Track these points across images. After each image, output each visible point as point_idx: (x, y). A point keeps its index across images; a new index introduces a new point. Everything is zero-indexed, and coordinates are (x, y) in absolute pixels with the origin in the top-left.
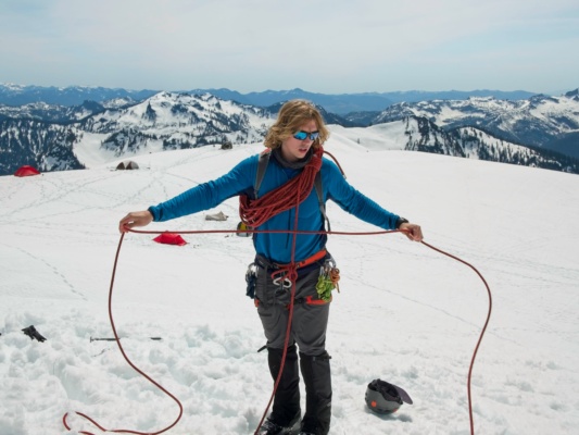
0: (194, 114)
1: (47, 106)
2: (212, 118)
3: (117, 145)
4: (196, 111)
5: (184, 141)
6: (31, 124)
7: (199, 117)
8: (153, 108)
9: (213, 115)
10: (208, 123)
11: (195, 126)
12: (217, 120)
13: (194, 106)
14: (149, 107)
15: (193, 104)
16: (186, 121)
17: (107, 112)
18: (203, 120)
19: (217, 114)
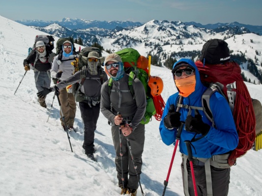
0: (169, 32)
1: (98, 29)
2: (180, 35)
3: (119, 45)
4: (171, 31)
5: (157, 44)
6: (85, 36)
7: (172, 33)
8: (147, 28)
9: (181, 33)
10: (177, 37)
11: (169, 38)
12: (182, 35)
13: (171, 28)
14: (145, 28)
15: (170, 26)
16: (165, 35)
17: (124, 30)
18: (174, 35)
19: (183, 32)
